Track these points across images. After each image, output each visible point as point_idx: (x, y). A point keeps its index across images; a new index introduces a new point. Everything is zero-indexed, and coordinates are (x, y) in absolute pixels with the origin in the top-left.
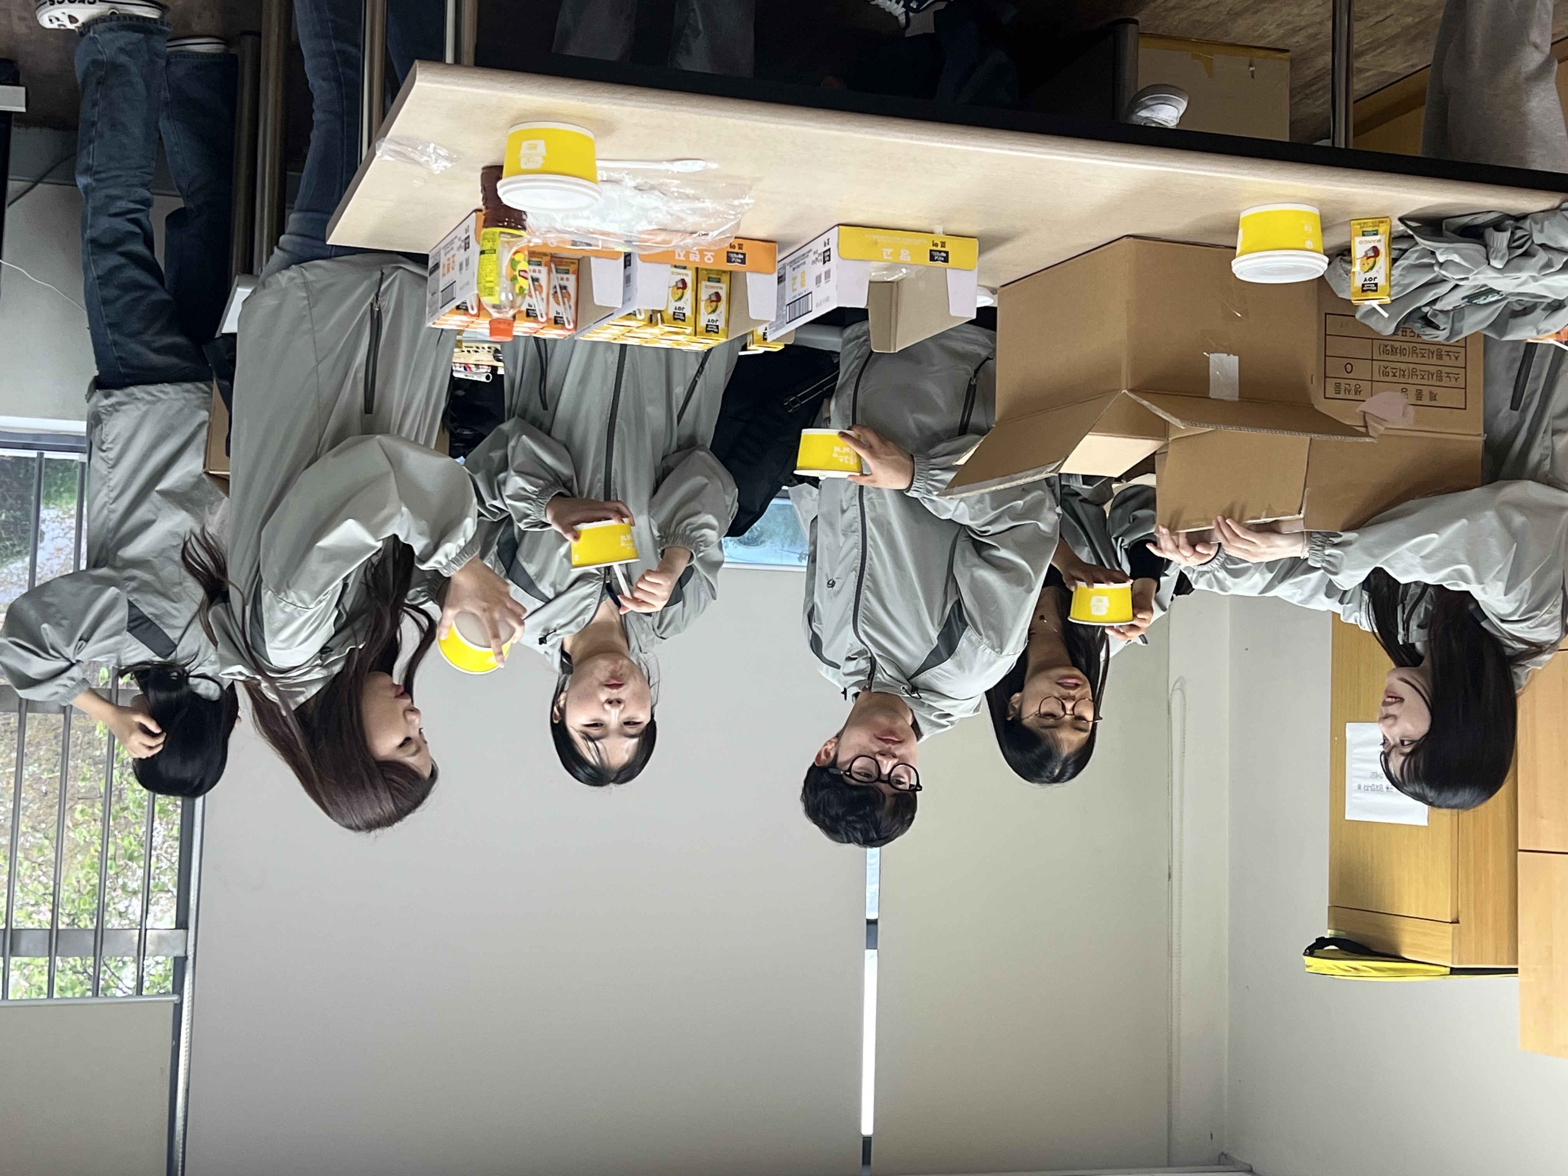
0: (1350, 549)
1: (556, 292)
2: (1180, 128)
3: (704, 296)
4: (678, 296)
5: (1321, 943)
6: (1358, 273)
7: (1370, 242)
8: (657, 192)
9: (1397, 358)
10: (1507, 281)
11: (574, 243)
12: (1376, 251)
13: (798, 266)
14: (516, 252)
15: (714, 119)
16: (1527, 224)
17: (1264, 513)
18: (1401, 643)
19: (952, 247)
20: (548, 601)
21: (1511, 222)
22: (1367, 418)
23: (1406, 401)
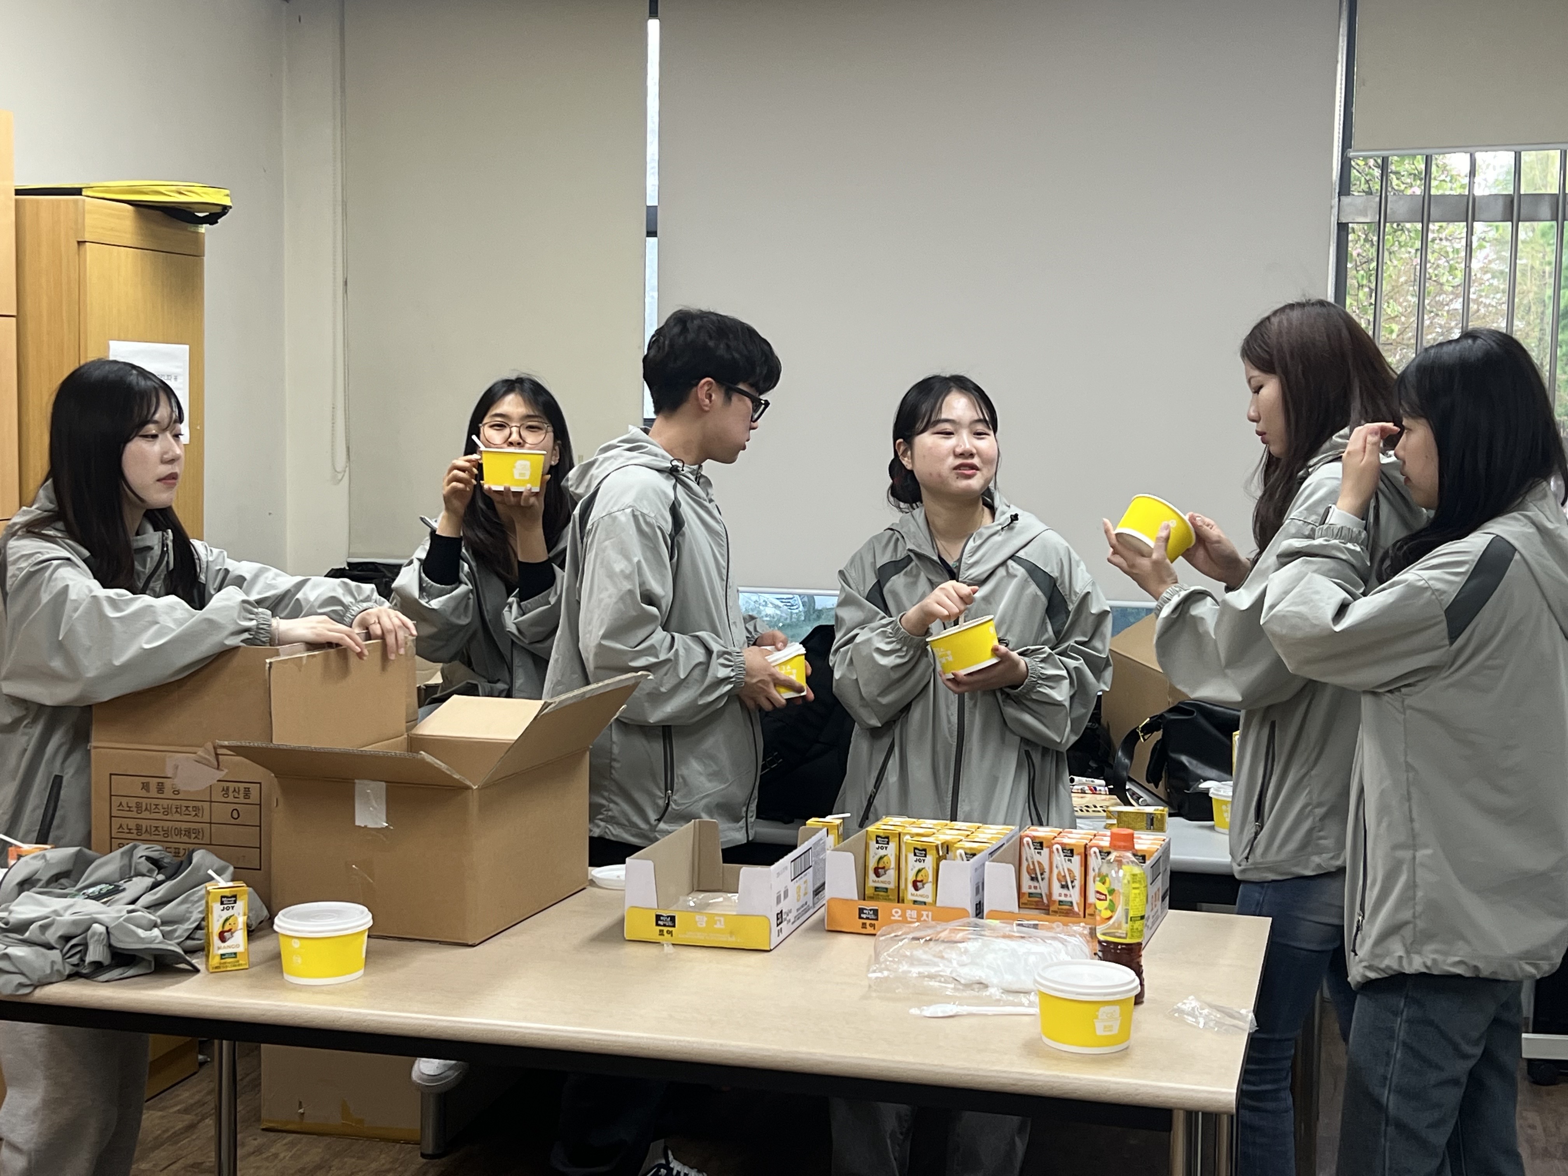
0: (232, 628)
1: (1042, 874)
2: (413, 1058)
3: (892, 874)
4: (922, 872)
5: (212, 219)
6: (240, 914)
7: (229, 947)
8: (963, 981)
9: (184, 826)
10: (85, 910)
11: (1035, 926)
12: (222, 939)
13: (802, 906)
14: (1110, 918)
15: (927, 1061)
16: (68, 970)
17: (304, 662)
18: (170, 531)
19: (652, 932)
20: (1012, 557)
21: (84, 971)
22: (216, 763)
23: (176, 781)
